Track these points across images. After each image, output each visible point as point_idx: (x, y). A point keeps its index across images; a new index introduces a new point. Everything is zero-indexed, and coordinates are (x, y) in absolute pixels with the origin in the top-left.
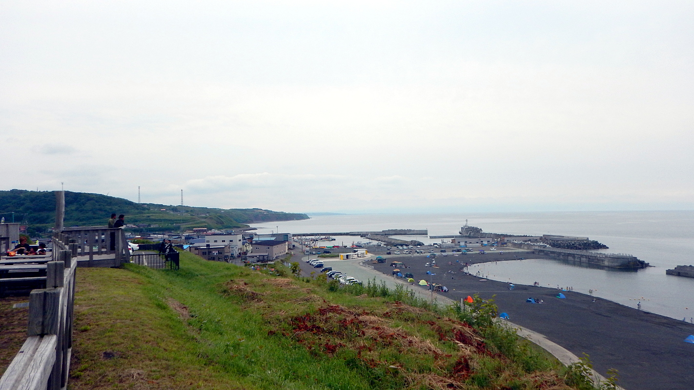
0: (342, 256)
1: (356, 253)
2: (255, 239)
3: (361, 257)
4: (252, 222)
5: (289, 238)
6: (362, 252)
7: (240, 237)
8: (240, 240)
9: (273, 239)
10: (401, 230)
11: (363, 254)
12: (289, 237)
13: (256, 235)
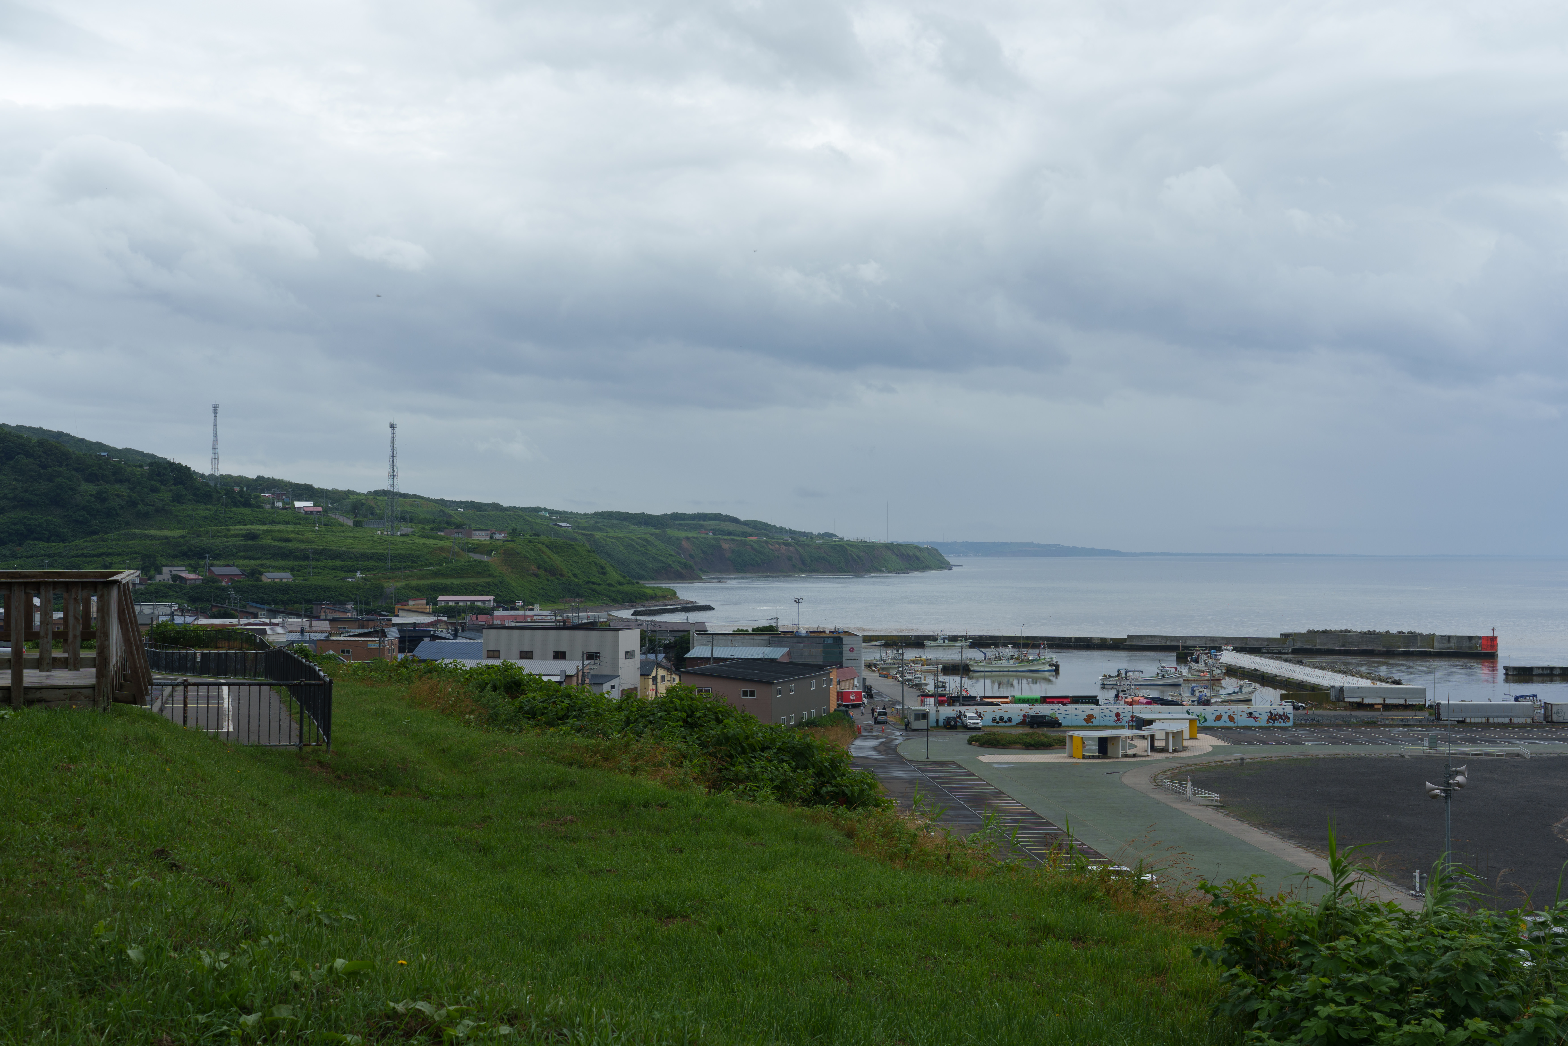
0: (1077, 743)
1: (1146, 731)
2: (698, 651)
3: (1164, 750)
4: (688, 574)
5: (846, 654)
6: (1175, 727)
7: (630, 640)
8: (629, 655)
9: (777, 653)
10: (1371, 636)
11: (1177, 735)
12: (846, 649)
13: (703, 632)
